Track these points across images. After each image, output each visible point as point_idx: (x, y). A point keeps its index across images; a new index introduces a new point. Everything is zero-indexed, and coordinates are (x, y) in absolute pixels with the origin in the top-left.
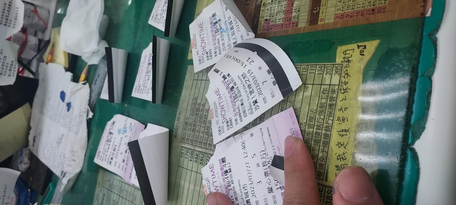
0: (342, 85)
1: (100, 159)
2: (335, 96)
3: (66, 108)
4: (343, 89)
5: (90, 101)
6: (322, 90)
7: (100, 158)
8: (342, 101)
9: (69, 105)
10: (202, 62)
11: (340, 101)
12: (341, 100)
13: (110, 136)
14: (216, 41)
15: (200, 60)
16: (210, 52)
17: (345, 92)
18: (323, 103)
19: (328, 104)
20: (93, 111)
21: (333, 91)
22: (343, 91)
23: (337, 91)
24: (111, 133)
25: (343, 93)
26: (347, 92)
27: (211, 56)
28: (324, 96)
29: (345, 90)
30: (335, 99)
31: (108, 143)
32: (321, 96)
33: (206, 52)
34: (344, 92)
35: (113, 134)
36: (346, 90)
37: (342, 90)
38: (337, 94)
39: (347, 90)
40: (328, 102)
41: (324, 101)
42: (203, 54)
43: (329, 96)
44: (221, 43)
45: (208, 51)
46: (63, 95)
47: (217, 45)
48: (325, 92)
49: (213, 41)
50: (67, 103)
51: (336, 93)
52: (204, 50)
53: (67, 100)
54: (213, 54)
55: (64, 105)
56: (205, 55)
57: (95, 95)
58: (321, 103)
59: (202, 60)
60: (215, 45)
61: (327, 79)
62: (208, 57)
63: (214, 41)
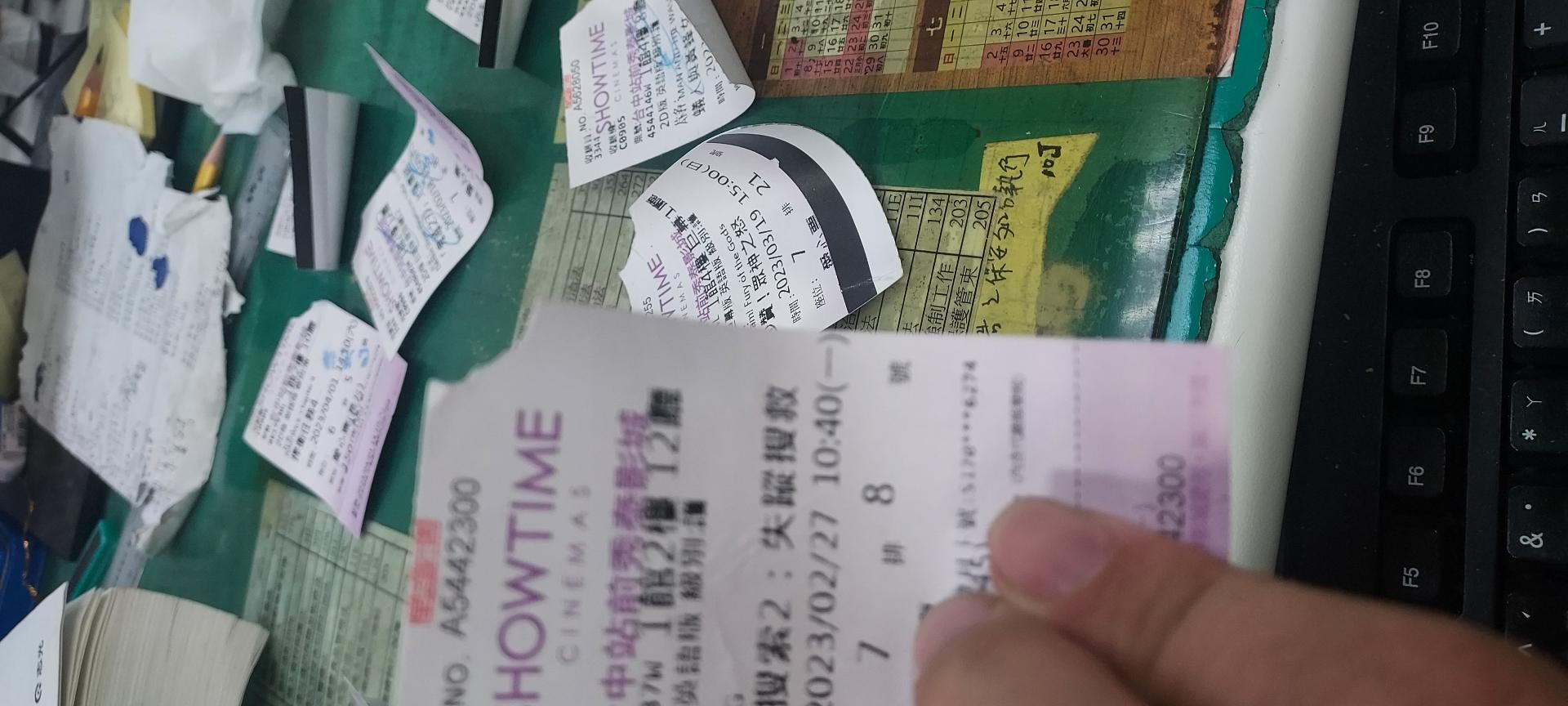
0: (990, 258)
1: (264, 437)
2: (970, 288)
3: (149, 275)
4: (994, 271)
5: (231, 256)
6: (937, 269)
7: (262, 431)
8: (988, 303)
9: (160, 267)
10: (594, 155)
11: (983, 305)
12: (987, 301)
13: (300, 368)
14: (642, 93)
15: (588, 149)
16: (622, 125)
17: (996, 280)
18: (939, 309)
19: (950, 310)
20: (243, 290)
21: (967, 276)
22: (991, 276)
23: (976, 274)
24: (300, 358)
25: (992, 282)
26: (1003, 278)
27: (623, 139)
28: (943, 287)
29: (997, 274)
30: (971, 297)
31: (289, 388)
32: (933, 286)
33: (608, 126)
34: (994, 278)
35: (306, 363)
36: (1000, 272)
37: (990, 272)
38: (975, 283)
39: (1003, 274)
40: (952, 305)
41: (940, 301)
42: (600, 129)
43: (955, 289)
44: (656, 99)
45: (614, 120)
46: (138, 233)
47: (643, 105)
48: (946, 276)
49: (632, 91)
50: (154, 259)
51: (975, 280)
52: (603, 118)
53: (153, 249)
54: (630, 135)
55: (142, 266)
56: (605, 136)
57: (251, 237)
58: (934, 308)
59: (594, 148)
60: (639, 104)
61: (954, 239)
62: (613, 140)
63: (635, 90)
